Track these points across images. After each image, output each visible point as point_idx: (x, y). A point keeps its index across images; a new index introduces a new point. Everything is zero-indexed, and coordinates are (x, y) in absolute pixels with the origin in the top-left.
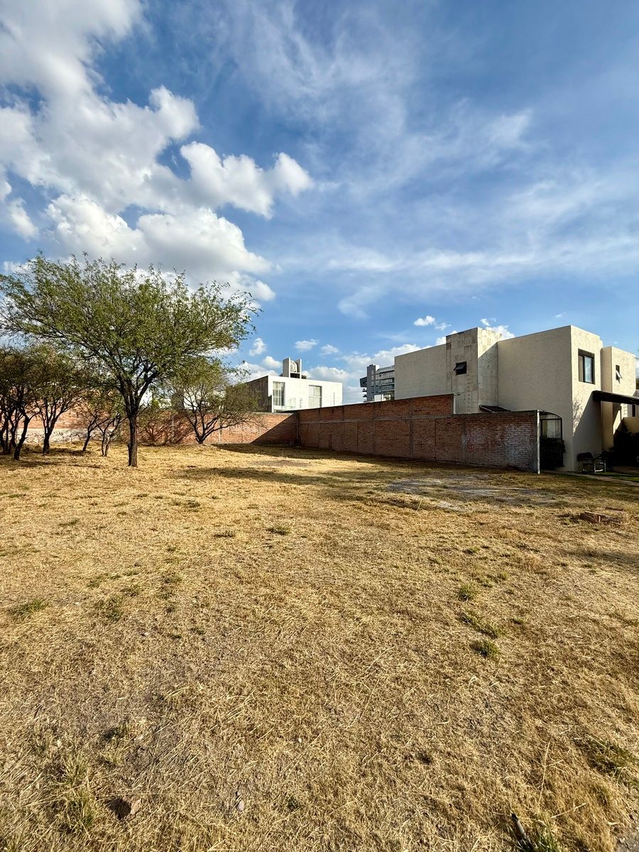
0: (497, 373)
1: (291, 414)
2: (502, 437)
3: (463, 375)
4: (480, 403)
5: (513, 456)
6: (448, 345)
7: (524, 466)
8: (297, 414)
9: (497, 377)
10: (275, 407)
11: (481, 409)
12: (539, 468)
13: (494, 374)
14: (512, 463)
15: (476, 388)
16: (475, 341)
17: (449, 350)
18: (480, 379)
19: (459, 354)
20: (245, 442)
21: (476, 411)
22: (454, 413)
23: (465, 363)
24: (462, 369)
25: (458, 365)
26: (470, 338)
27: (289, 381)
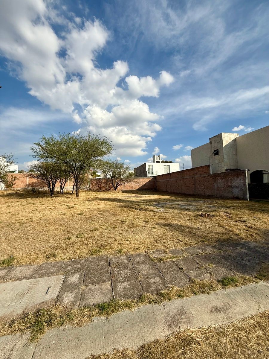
0: (236, 152)
1: (152, 178)
2: (231, 183)
3: (217, 155)
4: (226, 168)
5: (236, 192)
6: (211, 143)
7: (241, 197)
8: (155, 177)
9: (236, 154)
10: (149, 175)
11: (226, 171)
12: (248, 198)
13: (234, 153)
14: (236, 195)
15: (223, 161)
16: (221, 139)
17: (211, 145)
18: (225, 156)
19: (215, 146)
20: (134, 189)
21: (224, 171)
22: (211, 173)
23: (218, 150)
24: (216, 153)
25: (215, 151)
26: (219, 138)
27: (155, 164)
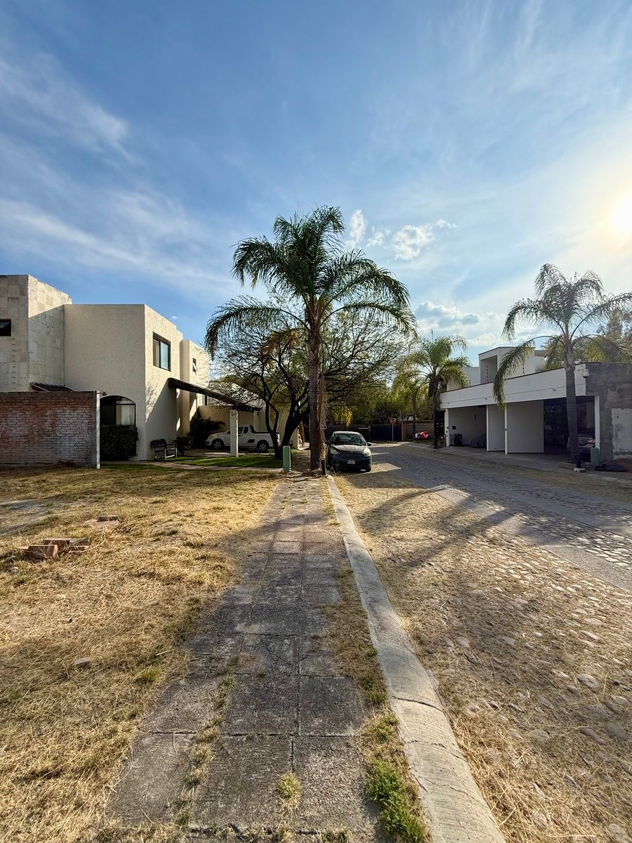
2: (53, 425)
3: (6, 338)
4: (33, 379)
5: (67, 450)
7: (80, 460)
11: (33, 387)
12: (98, 460)
14: (66, 457)
16: (24, 293)
19: (1, 306)
23: (9, 321)
26: (15, 288)
